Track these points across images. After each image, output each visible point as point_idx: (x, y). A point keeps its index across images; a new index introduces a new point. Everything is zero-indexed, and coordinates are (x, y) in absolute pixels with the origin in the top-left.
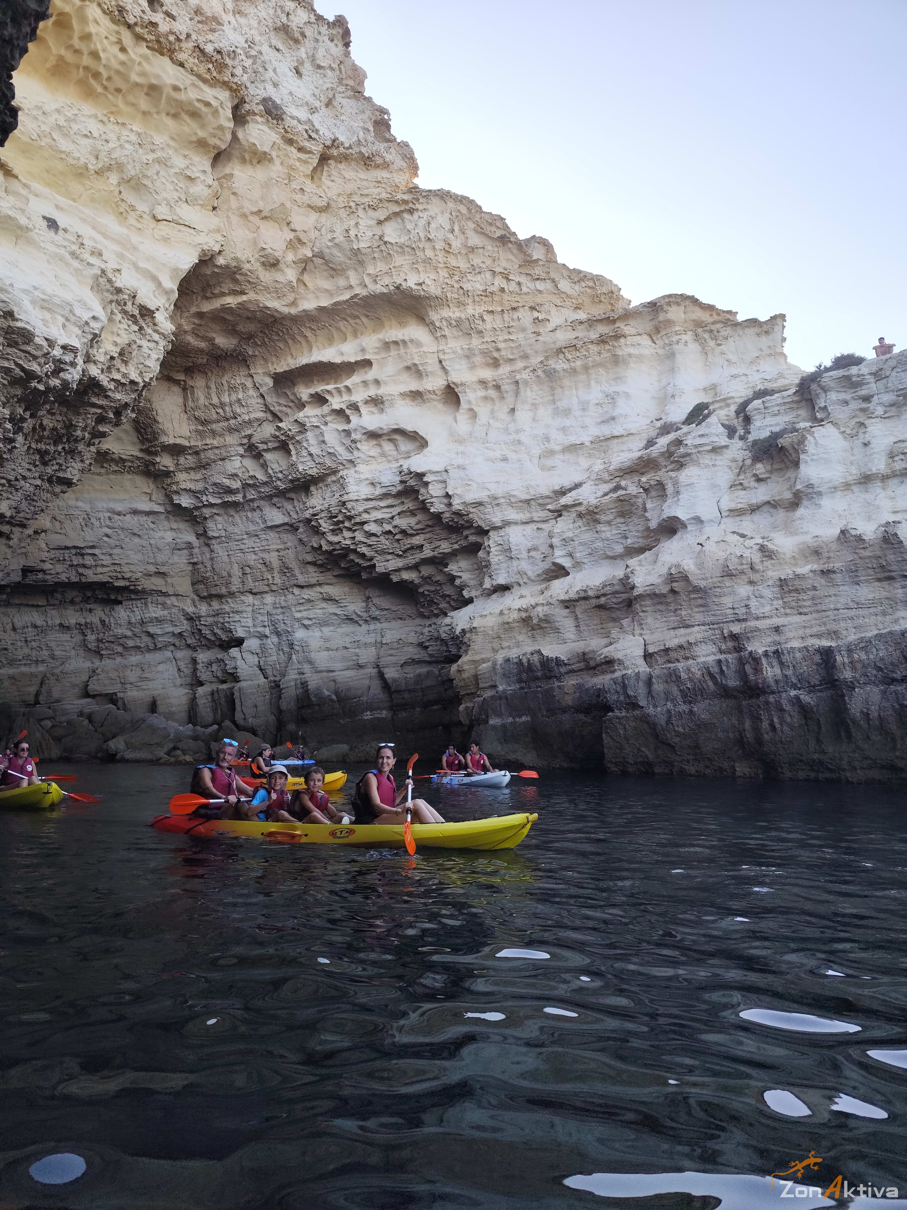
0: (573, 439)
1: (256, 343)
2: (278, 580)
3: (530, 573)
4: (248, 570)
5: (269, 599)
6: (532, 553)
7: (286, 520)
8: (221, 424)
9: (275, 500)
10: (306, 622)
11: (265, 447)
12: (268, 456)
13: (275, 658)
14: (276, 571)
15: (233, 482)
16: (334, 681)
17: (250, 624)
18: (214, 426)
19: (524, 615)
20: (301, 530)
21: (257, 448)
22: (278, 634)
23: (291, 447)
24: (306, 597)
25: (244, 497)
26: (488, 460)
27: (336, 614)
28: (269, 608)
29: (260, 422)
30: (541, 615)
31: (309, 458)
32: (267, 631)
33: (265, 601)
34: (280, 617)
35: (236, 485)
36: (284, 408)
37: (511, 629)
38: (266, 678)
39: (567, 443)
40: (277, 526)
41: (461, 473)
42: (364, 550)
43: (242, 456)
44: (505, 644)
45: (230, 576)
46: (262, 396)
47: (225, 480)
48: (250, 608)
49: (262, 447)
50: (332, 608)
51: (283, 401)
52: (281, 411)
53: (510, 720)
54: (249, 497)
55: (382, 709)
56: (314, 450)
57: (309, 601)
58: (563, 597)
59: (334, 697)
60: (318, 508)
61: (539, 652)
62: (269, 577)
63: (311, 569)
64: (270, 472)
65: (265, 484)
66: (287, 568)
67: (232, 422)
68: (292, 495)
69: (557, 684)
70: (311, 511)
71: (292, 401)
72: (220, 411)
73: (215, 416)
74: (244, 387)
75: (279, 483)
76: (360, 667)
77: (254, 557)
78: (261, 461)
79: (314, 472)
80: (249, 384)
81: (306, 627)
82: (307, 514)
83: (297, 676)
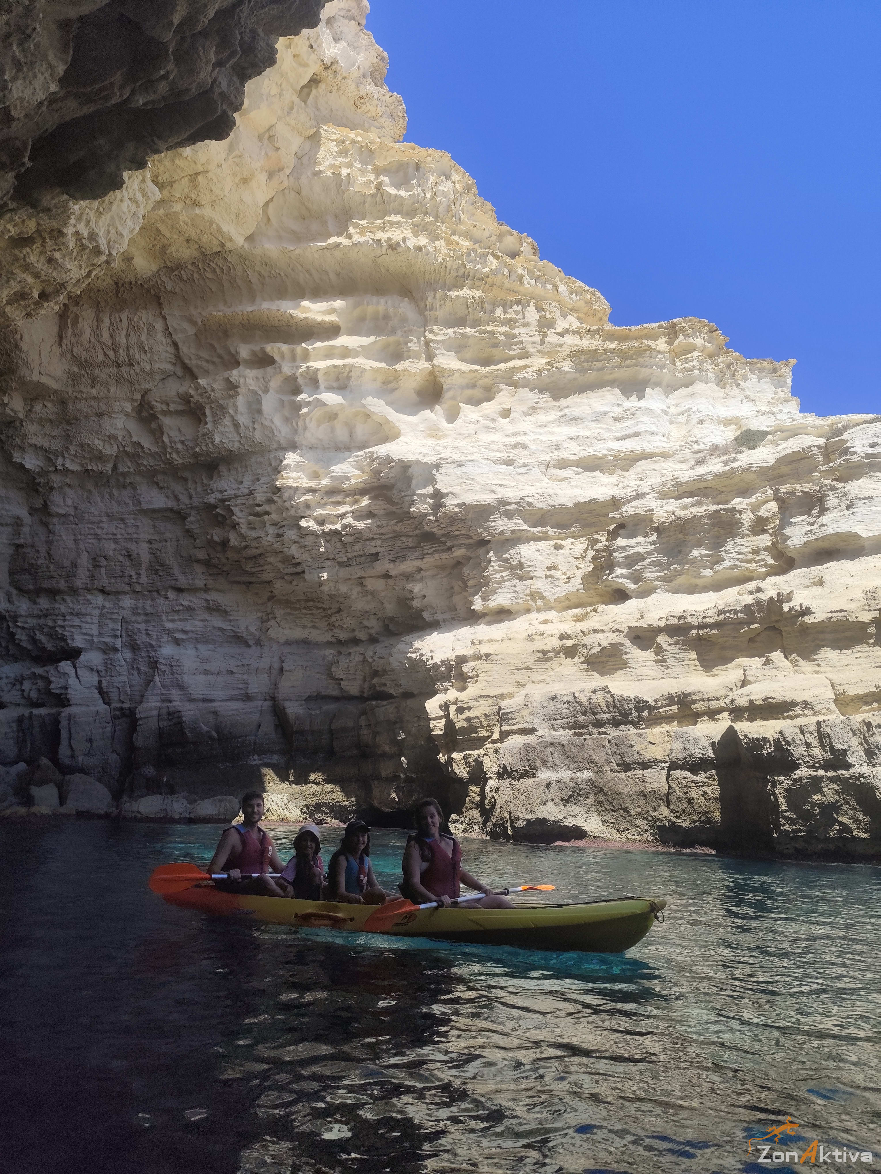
0: (590, 451)
1: (180, 278)
2: (144, 579)
3: (548, 595)
4: (104, 562)
5: (127, 602)
6: (553, 572)
7: (171, 504)
8: (108, 370)
9: (160, 477)
10: (179, 636)
11: (165, 408)
12: (167, 421)
13: (125, 679)
14: (144, 567)
15: (107, 446)
16: (215, 713)
17: (95, 632)
18: (97, 371)
19: (569, 643)
20: (192, 519)
21: (152, 408)
22: (134, 647)
23: (208, 412)
24: (185, 603)
25: (115, 468)
26: (489, 459)
27: (221, 629)
28: (127, 613)
29: (166, 376)
30: (605, 644)
31: (232, 429)
32: (118, 643)
33: (121, 604)
34: (142, 626)
35: (110, 450)
36: (204, 364)
37: (548, 660)
38: (108, 704)
39: (583, 454)
40: (154, 511)
41: (459, 471)
42: (294, 550)
43: (127, 415)
44: (536, 677)
45: (74, 565)
46: (175, 345)
47: (97, 442)
48: (97, 612)
49: (159, 407)
50: (218, 622)
51: (204, 354)
52: (198, 367)
53: (570, 774)
54: (121, 469)
55: (272, 753)
56: (243, 419)
57: (189, 609)
58: (634, 624)
59: (214, 734)
60: (230, 492)
61: (605, 689)
62: (133, 573)
63: (199, 569)
64: (166, 439)
65: (153, 455)
66: (162, 565)
67: (124, 370)
68: (187, 474)
69: (633, 731)
70: (219, 496)
71: (220, 356)
72: (111, 353)
73: (101, 357)
74: (151, 328)
75: (174, 456)
76: (247, 698)
77: (113, 546)
78: (154, 425)
79: (234, 446)
80: (159, 326)
81: (177, 642)
82: (211, 499)
83: (159, 704)
